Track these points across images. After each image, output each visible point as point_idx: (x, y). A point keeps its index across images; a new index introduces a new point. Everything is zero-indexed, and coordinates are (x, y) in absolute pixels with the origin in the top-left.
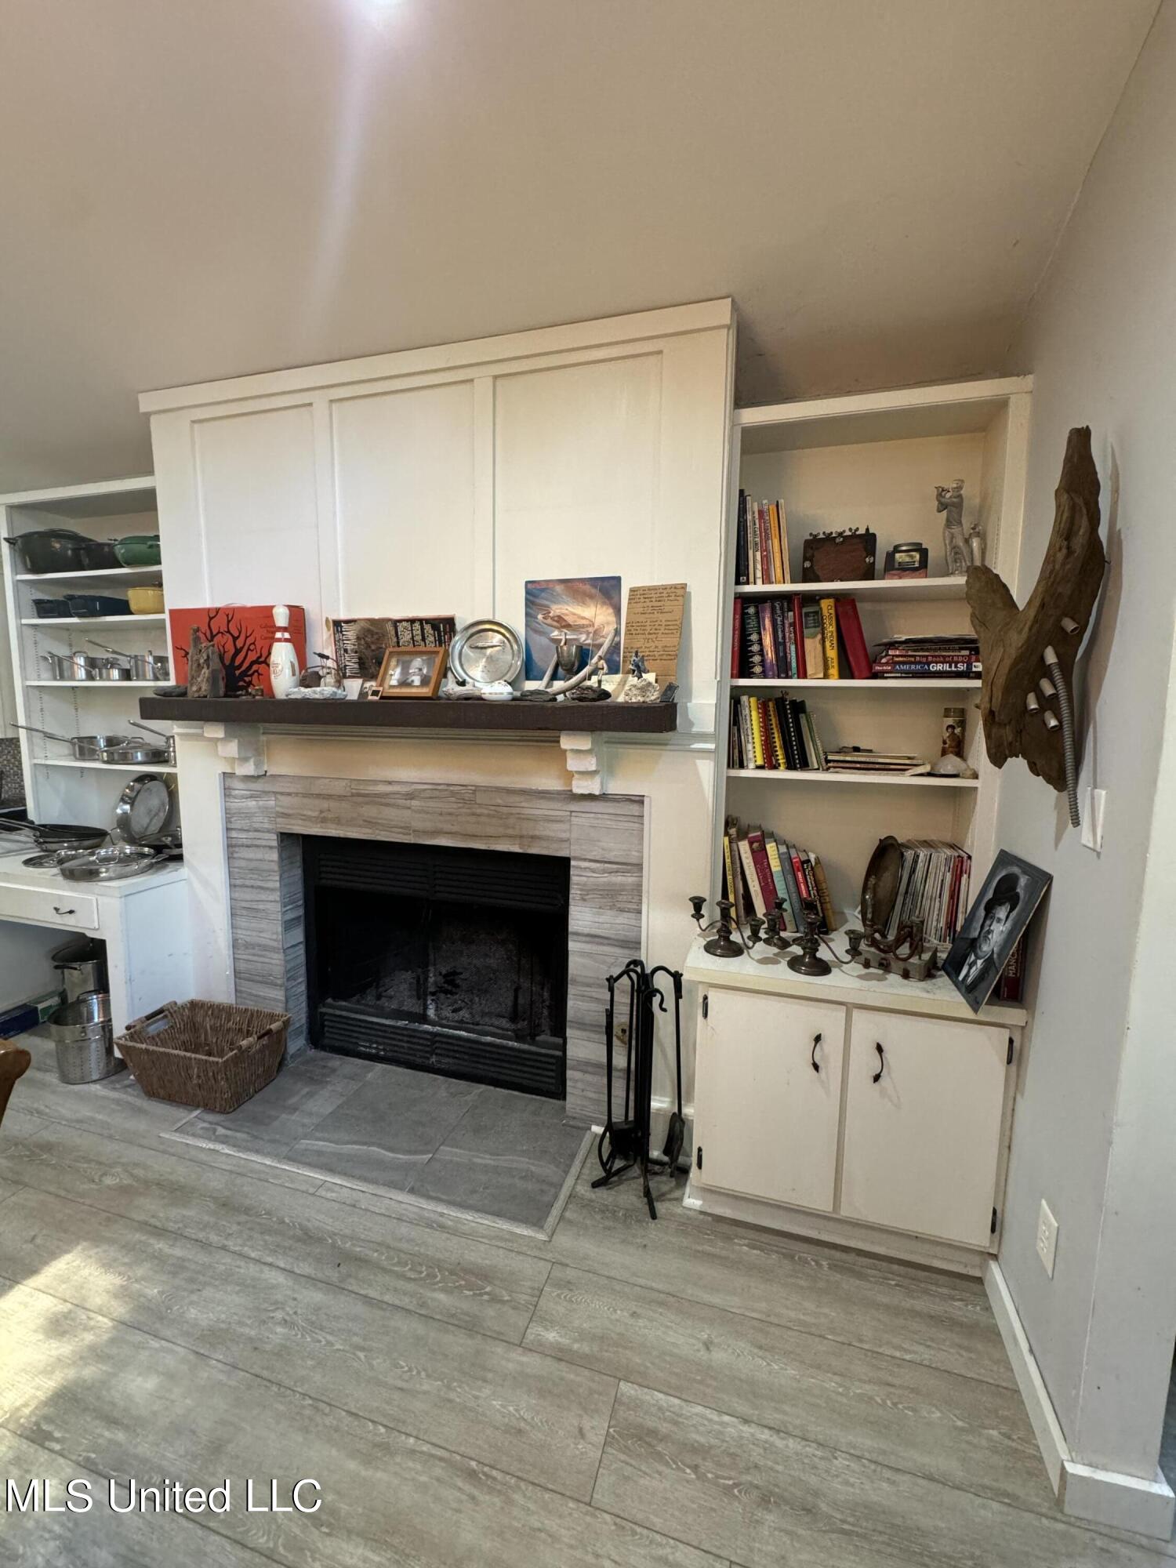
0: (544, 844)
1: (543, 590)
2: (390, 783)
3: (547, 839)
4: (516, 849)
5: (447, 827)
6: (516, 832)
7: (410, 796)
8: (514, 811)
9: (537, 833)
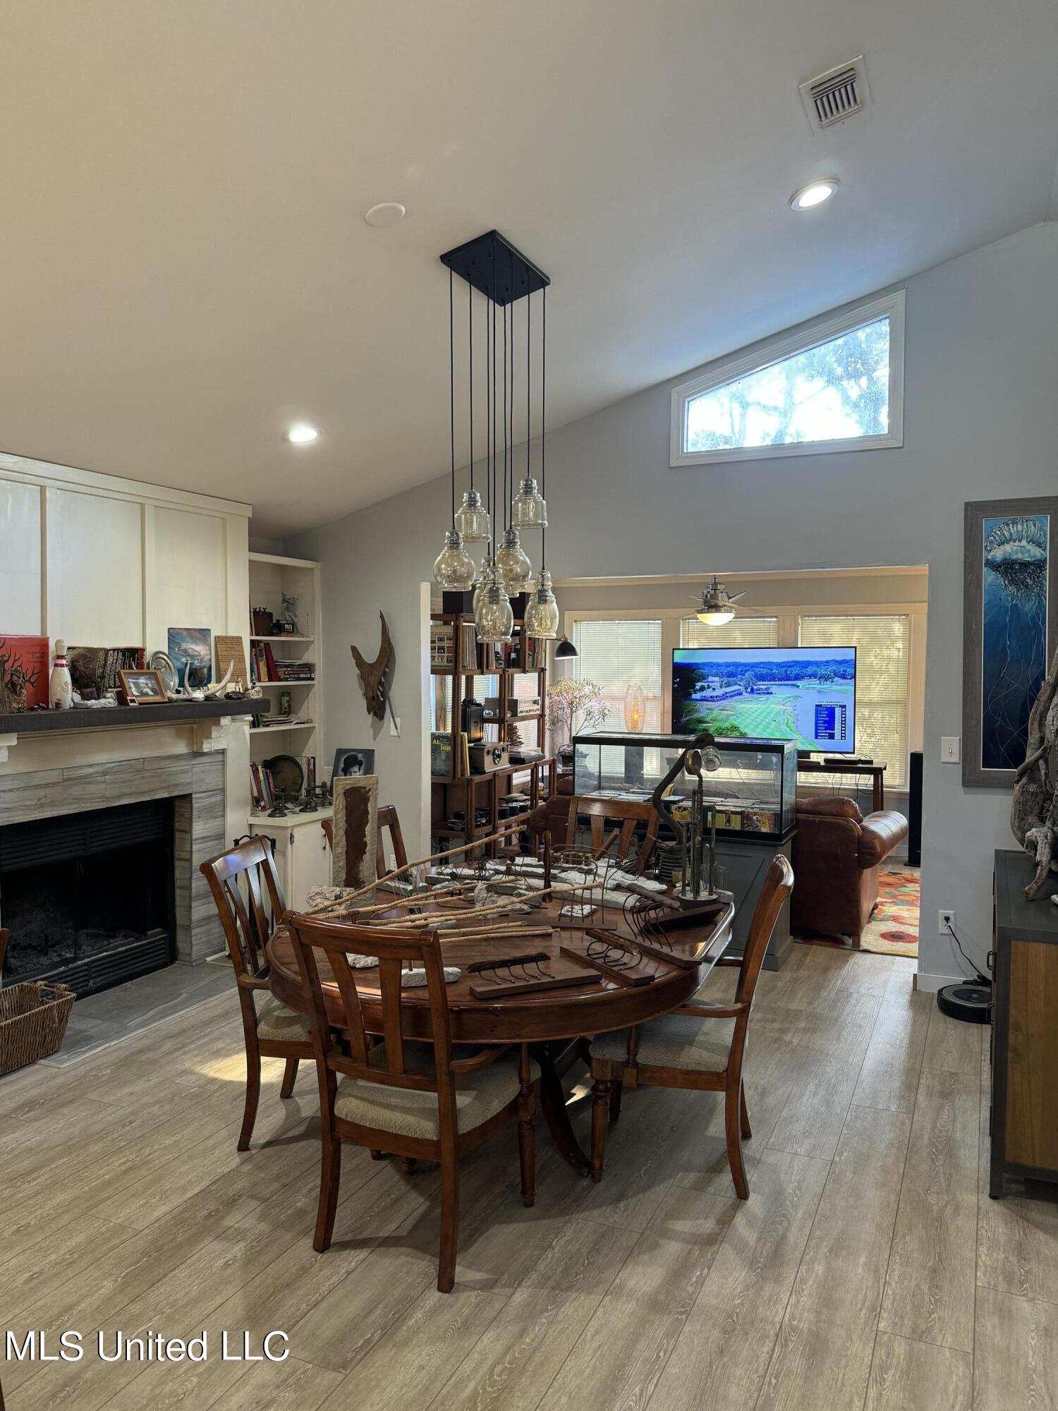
0: (180, 788)
1: (178, 634)
2: (91, 766)
3: (182, 784)
4: (166, 795)
5: (128, 790)
6: (166, 784)
7: (105, 773)
8: (165, 770)
9: (177, 782)
